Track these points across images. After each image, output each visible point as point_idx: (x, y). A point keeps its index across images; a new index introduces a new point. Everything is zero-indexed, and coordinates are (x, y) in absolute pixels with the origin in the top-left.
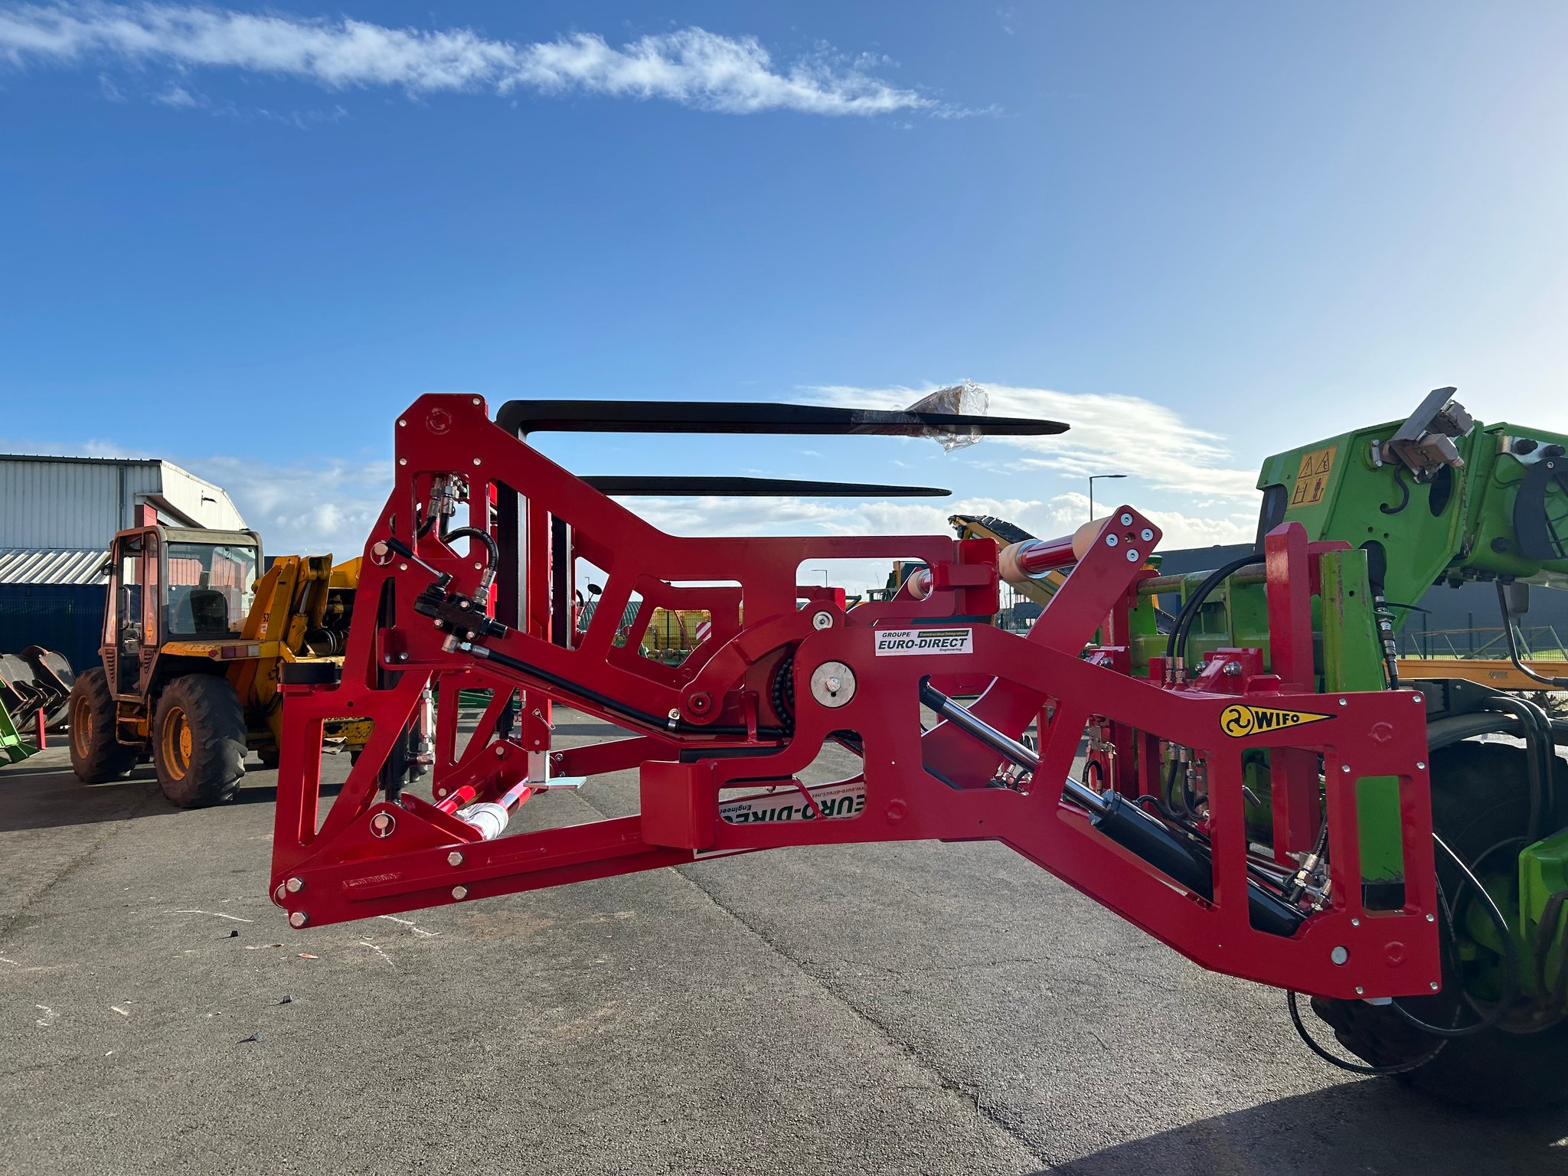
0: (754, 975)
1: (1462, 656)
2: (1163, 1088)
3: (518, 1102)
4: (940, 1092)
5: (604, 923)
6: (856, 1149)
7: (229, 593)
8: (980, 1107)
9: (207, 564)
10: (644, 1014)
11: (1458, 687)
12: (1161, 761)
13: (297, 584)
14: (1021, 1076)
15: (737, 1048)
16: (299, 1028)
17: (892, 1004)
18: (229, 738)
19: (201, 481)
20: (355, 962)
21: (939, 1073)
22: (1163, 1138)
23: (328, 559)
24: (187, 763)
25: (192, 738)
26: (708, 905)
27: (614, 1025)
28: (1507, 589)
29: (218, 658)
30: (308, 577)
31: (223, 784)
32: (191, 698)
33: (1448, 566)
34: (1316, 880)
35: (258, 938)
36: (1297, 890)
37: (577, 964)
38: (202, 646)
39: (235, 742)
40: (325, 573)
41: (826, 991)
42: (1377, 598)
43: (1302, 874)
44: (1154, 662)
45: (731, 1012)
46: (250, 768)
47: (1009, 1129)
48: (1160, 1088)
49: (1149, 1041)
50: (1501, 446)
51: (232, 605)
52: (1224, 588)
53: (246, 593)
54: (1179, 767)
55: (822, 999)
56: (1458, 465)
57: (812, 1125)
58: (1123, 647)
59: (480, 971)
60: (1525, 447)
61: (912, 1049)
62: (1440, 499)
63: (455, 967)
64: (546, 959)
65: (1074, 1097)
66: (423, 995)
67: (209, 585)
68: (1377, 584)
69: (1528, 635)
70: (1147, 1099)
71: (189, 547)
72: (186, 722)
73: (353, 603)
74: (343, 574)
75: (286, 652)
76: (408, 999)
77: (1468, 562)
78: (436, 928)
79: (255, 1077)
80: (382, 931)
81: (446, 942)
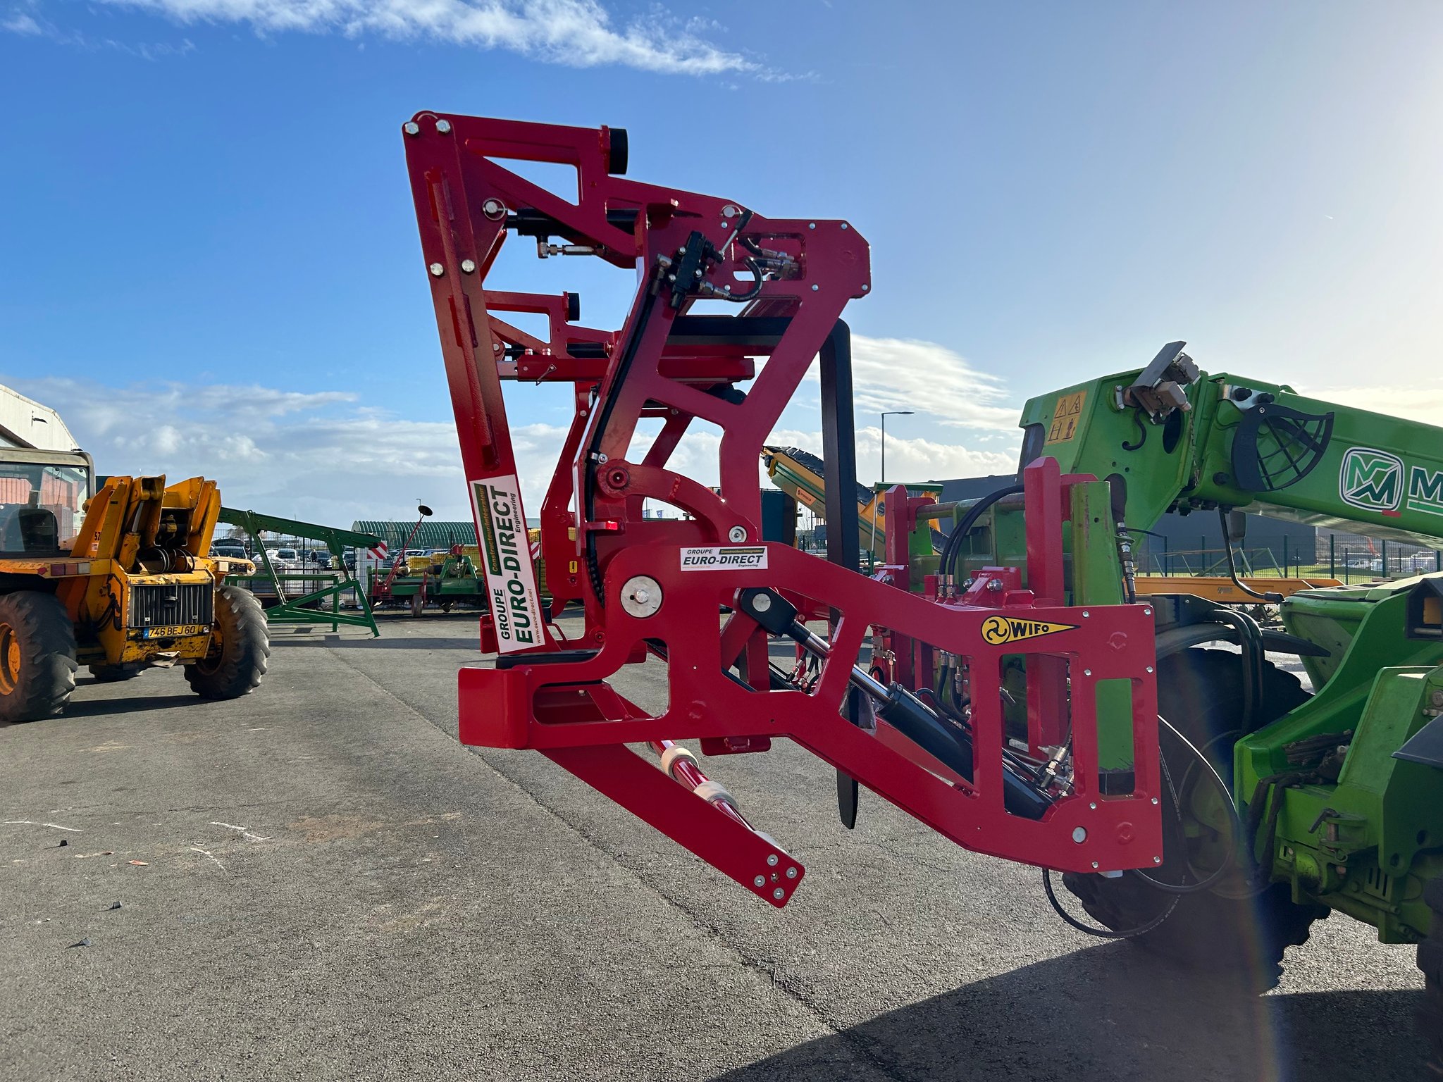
0: (572, 869)
1: (1196, 574)
2: (936, 957)
3: (345, 994)
4: (740, 969)
5: (431, 824)
7: (60, 512)
8: (776, 981)
9: (37, 483)
10: (469, 907)
11: (1187, 601)
12: (934, 667)
13: (129, 504)
14: (813, 952)
15: (555, 936)
16: (129, 932)
17: (699, 891)
18: (58, 653)
19: (31, 401)
20: (186, 868)
21: (740, 951)
22: (936, 1001)
23: (161, 480)
24: (16, 678)
25: (21, 654)
26: (530, 805)
27: (440, 919)
28: (1228, 517)
29: (47, 576)
30: (140, 498)
31: (52, 699)
32: (19, 615)
33: (1179, 496)
34: (1062, 770)
35: (88, 846)
36: (1048, 778)
37: (406, 864)
38: (31, 564)
39: (65, 657)
40: (158, 493)
41: (639, 881)
42: (1119, 524)
43: (1053, 765)
44: (930, 579)
45: (550, 903)
46: (80, 682)
47: (801, 999)
48: (934, 958)
49: (926, 917)
50: (1222, 393)
51: (63, 524)
52: (990, 513)
53: (78, 511)
54: (949, 673)
55: (635, 889)
56: (1186, 409)
57: (624, 1003)
58: (903, 566)
59: (310, 872)
60: (1241, 395)
61: (716, 931)
62: (1171, 441)
63: (285, 869)
64: (375, 859)
65: (859, 969)
66: (253, 896)
67: (39, 504)
68: (1118, 513)
69: (1251, 556)
70: (923, 968)
71: (18, 466)
72: (14, 639)
73: (187, 523)
74: (177, 494)
75: (119, 569)
76: (238, 901)
77: (1195, 493)
78: (268, 833)
79: (84, 980)
80: (214, 837)
81: (278, 845)
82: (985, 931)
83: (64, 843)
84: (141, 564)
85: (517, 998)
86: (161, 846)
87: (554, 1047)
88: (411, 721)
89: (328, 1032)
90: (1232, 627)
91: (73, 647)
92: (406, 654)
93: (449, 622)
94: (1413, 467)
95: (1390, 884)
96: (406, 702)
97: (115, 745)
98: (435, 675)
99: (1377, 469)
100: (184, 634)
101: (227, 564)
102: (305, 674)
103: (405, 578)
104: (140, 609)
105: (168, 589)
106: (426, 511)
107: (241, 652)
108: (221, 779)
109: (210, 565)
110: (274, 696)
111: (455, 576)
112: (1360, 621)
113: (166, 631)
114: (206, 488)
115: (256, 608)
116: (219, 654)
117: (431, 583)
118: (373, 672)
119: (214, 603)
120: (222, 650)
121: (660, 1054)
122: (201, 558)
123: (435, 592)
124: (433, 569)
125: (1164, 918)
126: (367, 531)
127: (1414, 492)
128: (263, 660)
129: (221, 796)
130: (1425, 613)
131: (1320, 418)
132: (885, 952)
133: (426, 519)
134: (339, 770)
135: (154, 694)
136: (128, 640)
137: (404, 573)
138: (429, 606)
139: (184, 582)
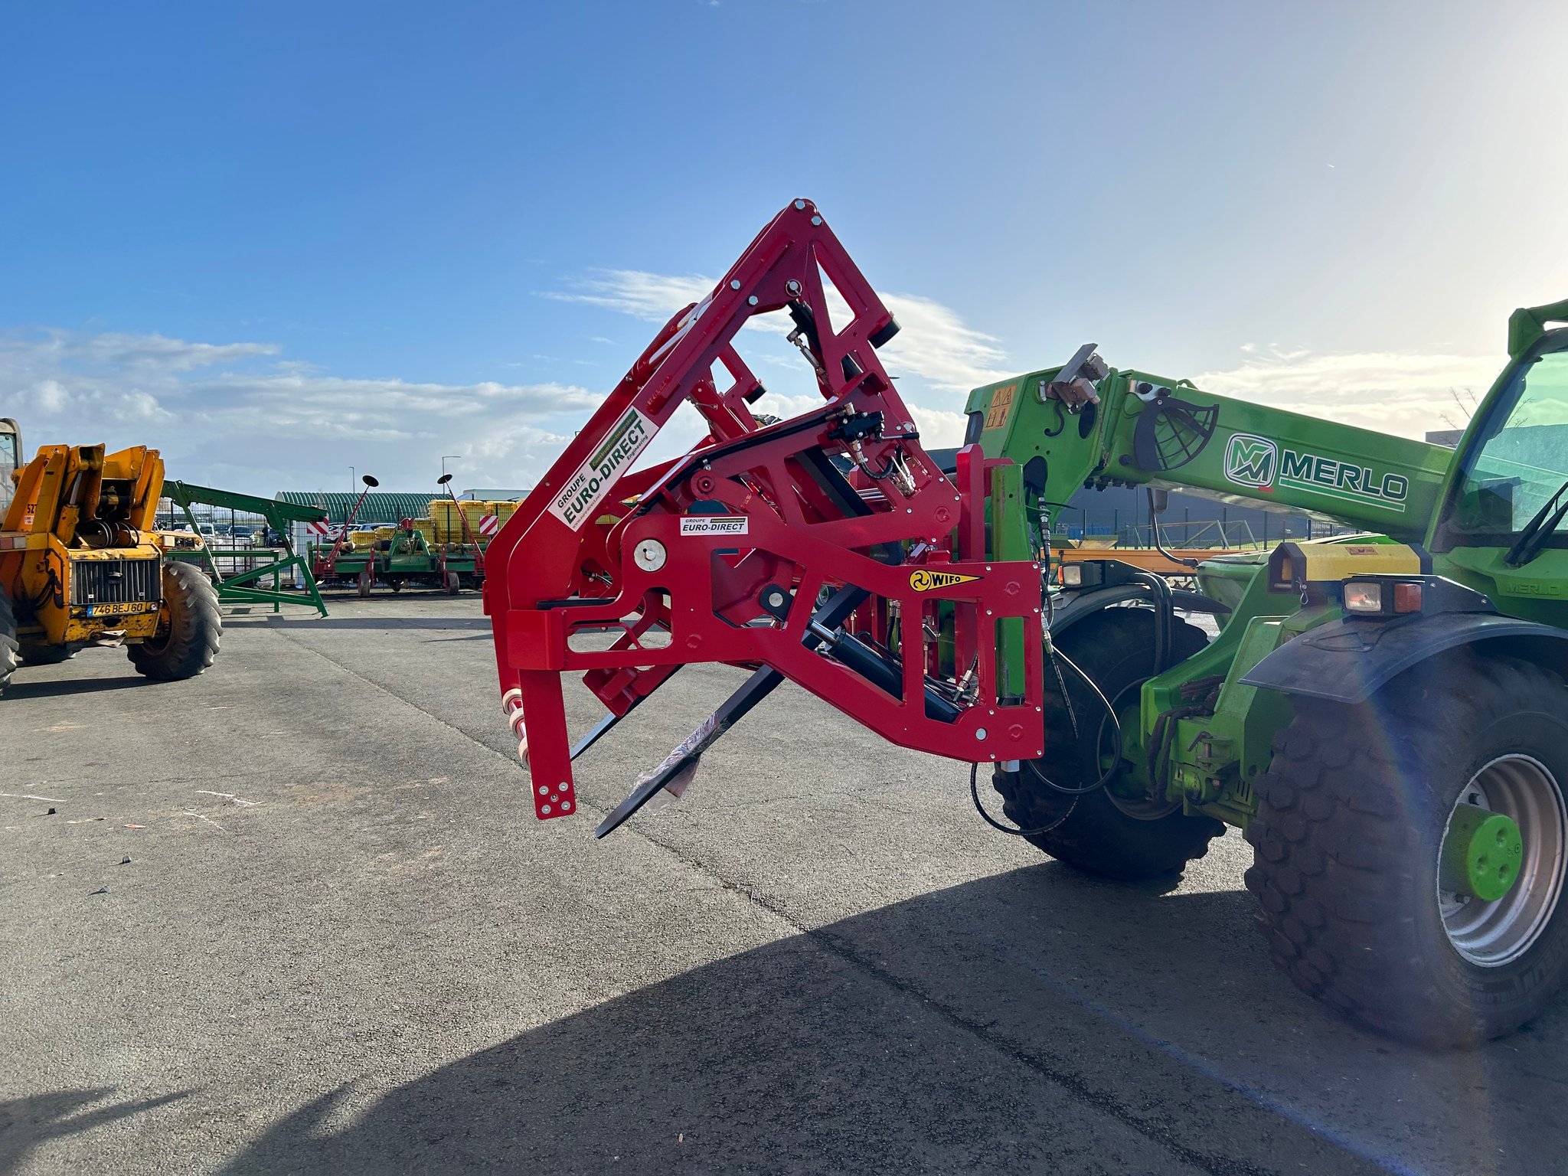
2: (893, 877)
3: (367, 920)
4: (722, 891)
5: (420, 787)
6: (656, 932)
8: (753, 899)
10: (469, 853)
11: (1112, 566)
13: (66, 474)
14: (786, 877)
15: (552, 872)
16: (146, 881)
17: (683, 834)
20: (184, 829)
21: (721, 878)
23: (100, 449)
27: (443, 863)
30: (79, 467)
33: (1093, 474)
34: (969, 687)
35: (78, 814)
37: (400, 820)
39: (5, 636)
40: (98, 463)
42: (1040, 499)
43: (962, 683)
47: (775, 911)
48: (891, 878)
49: (886, 848)
50: (1129, 388)
56: (1097, 402)
57: (620, 919)
59: (310, 830)
60: (1145, 389)
61: (699, 864)
62: (1085, 429)
63: (284, 827)
64: (370, 818)
65: (825, 887)
66: (259, 850)
68: (1034, 490)
70: (881, 885)
73: (129, 494)
74: (116, 464)
75: (57, 544)
76: (246, 854)
77: (1104, 472)
78: (258, 798)
79: (116, 918)
80: (204, 803)
81: (271, 808)
82: (937, 857)
83: (52, 812)
84: (80, 538)
85: (524, 919)
86: (152, 812)
87: (562, 951)
88: (380, 698)
89: (358, 947)
90: (1148, 587)
91: (12, 626)
92: (360, 634)
93: (401, 601)
94: (1285, 450)
95: (1251, 792)
96: (370, 680)
97: (70, 725)
98: (396, 655)
99: (1255, 452)
100: (130, 612)
101: (173, 538)
102: (255, 655)
103: (350, 554)
104: (82, 587)
105: (112, 565)
106: (371, 481)
107: (192, 631)
108: (194, 753)
109: (154, 539)
110: (227, 676)
111: (405, 553)
112: (1248, 581)
113: (111, 609)
114: (148, 458)
115: (204, 584)
116: (166, 634)
117: (379, 560)
118: (329, 652)
119: (162, 579)
120: (170, 628)
121: (654, 952)
122: (145, 531)
123: (383, 569)
124: (380, 546)
125: (1066, 817)
126: (310, 504)
127: (1285, 471)
128: (216, 638)
129: (199, 769)
130: (1284, 571)
131: (1208, 409)
132: (849, 875)
133: (372, 490)
134: (316, 743)
135: (94, 676)
136: (71, 618)
137: (349, 549)
138: (377, 585)
139: (128, 557)
